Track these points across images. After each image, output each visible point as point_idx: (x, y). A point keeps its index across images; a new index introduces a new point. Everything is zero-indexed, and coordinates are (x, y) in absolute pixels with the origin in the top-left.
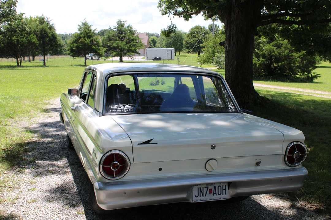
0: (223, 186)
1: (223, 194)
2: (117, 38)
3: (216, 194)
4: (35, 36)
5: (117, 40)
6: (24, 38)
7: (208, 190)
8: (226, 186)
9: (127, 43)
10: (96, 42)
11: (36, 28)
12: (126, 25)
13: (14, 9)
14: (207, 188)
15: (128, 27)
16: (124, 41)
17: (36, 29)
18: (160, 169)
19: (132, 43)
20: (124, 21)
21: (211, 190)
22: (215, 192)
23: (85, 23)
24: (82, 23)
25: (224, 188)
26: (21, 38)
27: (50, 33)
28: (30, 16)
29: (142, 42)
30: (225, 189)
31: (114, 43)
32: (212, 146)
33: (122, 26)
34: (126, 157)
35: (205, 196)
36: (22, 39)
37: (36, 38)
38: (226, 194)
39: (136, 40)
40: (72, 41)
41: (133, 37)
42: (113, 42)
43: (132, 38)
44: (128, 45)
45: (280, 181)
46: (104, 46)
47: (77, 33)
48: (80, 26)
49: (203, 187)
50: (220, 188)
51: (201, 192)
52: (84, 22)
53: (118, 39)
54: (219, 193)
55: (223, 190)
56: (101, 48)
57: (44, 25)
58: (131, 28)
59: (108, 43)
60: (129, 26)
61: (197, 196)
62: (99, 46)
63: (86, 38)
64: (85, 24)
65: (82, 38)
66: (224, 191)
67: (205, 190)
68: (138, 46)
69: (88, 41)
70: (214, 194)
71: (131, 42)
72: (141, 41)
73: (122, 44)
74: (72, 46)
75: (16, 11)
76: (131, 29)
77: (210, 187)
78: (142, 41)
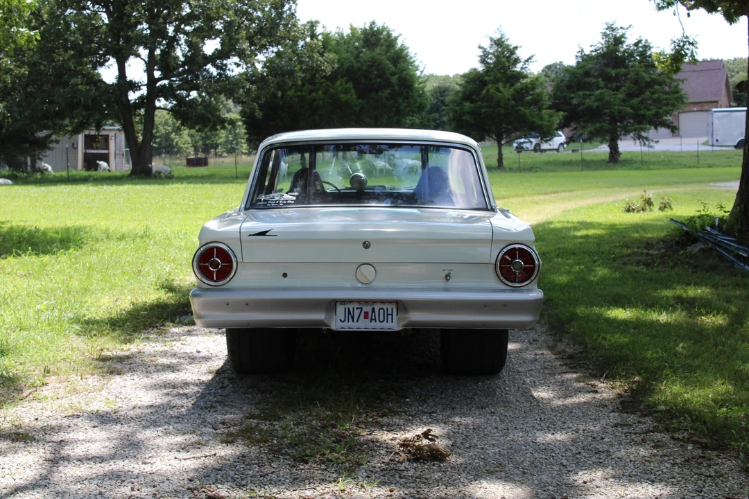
0: (387, 309)
1: (387, 322)
2: (600, 79)
3: (375, 319)
4: (350, 85)
5: (598, 88)
6: (320, 92)
7: (363, 313)
8: (392, 309)
9: (631, 95)
10: (532, 95)
11: (354, 61)
12: (630, 41)
13: (290, 9)
14: (359, 310)
15: (636, 44)
16: (623, 89)
17: (355, 64)
18: (285, 275)
19: (647, 94)
20: (625, 26)
21: (366, 313)
22: (373, 318)
23: (498, 40)
24: (491, 39)
25: (390, 312)
26: (311, 91)
27: (393, 74)
28: (351, 25)
29: (682, 89)
30: (392, 315)
31: (590, 95)
32: (365, 243)
33: (618, 41)
34: (230, 252)
35: (357, 322)
36: (314, 94)
37: (353, 91)
38: (392, 322)
39: (660, 84)
40: (460, 95)
41: (652, 76)
42: (588, 93)
43: (649, 80)
44: (635, 101)
45: (485, 306)
46: (556, 107)
47: (475, 69)
48: (485, 50)
49: (354, 308)
50: (382, 311)
51: (349, 315)
52: (496, 36)
53: (602, 83)
54: (382, 319)
55: (388, 315)
56: (545, 113)
57: (378, 50)
58: (647, 47)
59: (572, 98)
60: (640, 41)
61: (343, 320)
62: (540, 109)
63: (500, 85)
64: (499, 43)
65: (490, 86)
66: (390, 317)
67: (357, 312)
68: (667, 105)
69: (507, 92)
70: (372, 320)
71: (642, 93)
72: (676, 87)
73: (615, 98)
74: (459, 112)
75: (296, 14)
76: (645, 51)
77: (365, 309)
78: (681, 86)
